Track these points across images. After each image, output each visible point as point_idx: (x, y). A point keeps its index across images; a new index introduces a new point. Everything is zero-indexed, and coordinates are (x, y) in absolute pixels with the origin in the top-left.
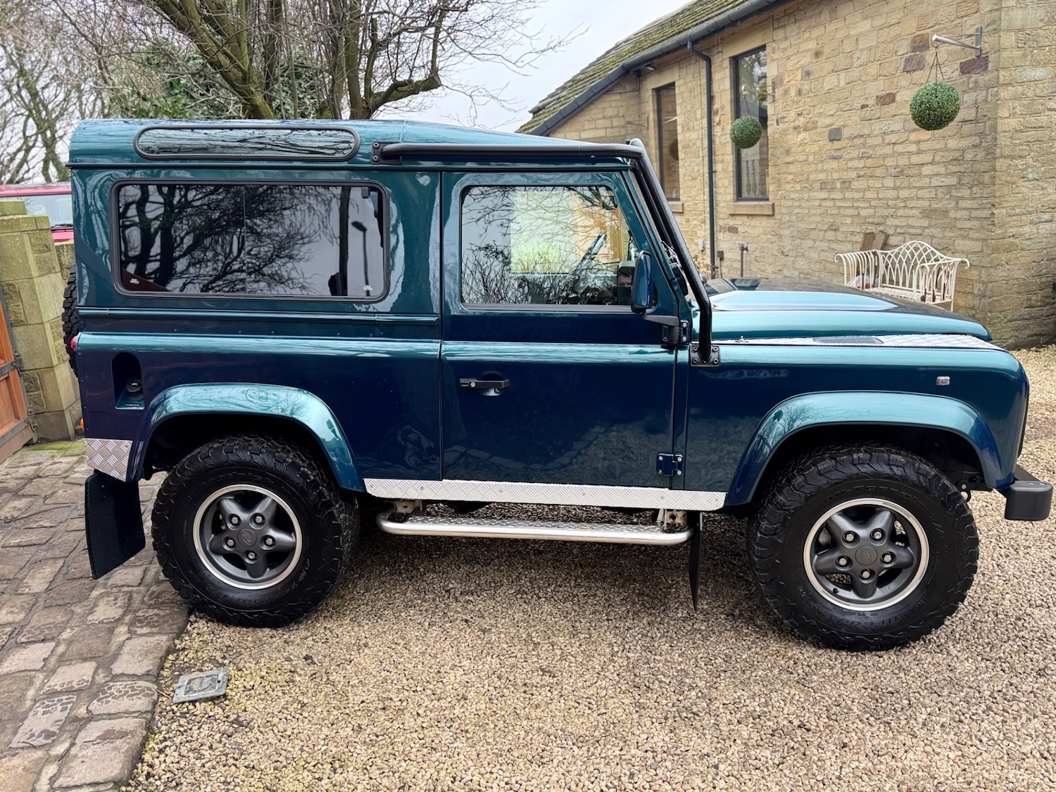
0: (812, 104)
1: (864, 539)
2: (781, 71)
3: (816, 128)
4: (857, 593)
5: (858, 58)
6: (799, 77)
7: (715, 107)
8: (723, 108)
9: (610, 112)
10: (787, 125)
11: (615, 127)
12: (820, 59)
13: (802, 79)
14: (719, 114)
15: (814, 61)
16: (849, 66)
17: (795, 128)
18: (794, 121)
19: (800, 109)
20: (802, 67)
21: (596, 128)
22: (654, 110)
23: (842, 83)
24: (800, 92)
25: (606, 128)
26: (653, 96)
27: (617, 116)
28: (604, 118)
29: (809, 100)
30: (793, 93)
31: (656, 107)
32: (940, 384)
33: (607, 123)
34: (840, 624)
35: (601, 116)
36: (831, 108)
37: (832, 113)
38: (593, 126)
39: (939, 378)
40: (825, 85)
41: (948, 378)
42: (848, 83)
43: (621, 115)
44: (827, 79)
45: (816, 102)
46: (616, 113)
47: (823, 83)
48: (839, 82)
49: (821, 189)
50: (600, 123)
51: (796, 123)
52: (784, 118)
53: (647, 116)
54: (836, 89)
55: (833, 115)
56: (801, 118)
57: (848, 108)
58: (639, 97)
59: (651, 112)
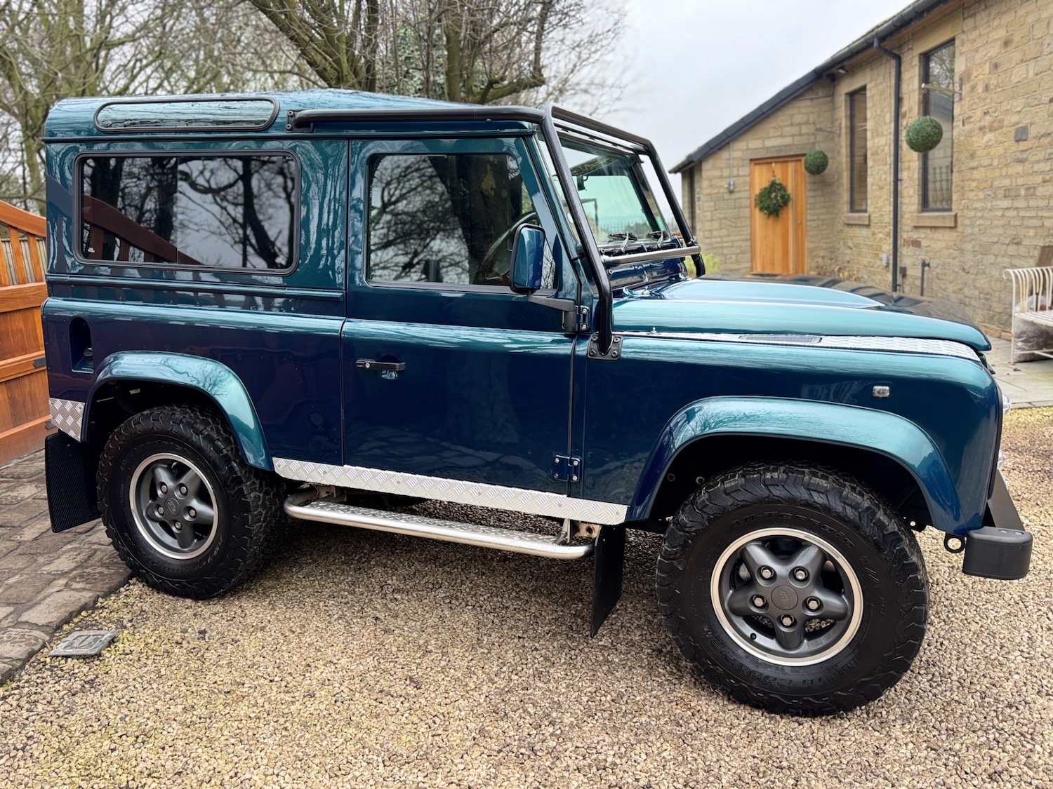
0: (999, 101)
1: (782, 577)
2: (969, 65)
3: (1002, 127)
4: (780, 643)
5: (1049, 44)
6: (987, 71)
7: (904, 109)
8: (910, 109)
9: (799, 118)
10: (972, 125)
11: (804, 134)
12: (1009, 49)
13: (990, 73)
14: (907, 116)
15: (1003, 51)
16: (1039, 54)
17: (981, 129)
18: (980, 121)
19: (987, 107)
20: (990, 58)
21: (782, 136)
22: (846, 116)
23: (1031, 75)
24: (987, 88)
25: (793, 136)
26: (846, 101)
27: (807, 123)
28: (792, 125)
29: (996, 95)
30: (980, 89)
31: (849, 113)
32: (877, 395)
33: (795, 130)
34: (751, 675)
35: (789, 122)
36: (1019, 104)
37: (1019, 109)
38: (779, 134)
39: (875, 387)
40: (1013, 77)
41: (887, 388)
42: (1037, 74)
43: (811, 121)
44: (1015, 72)
45: (1002, 98)
46: (805, 119)
47: (1011, 75)
48: (1027, 74)
49: (1005, 197)
50: (788, 130)
51: (982, 123)
52: (970, 117)
53: (839, 122)
54: (1025, 81)
55: (1019, 112)
56: (988, 118)
57: (1036, 102)
58: (832, 102)
59: (844, 119)
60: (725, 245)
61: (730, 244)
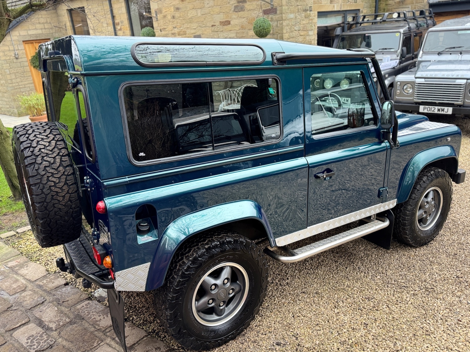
0: (182, 23)
2: (160, 6)
3: (186, 34)
5: (208, 4)
6: (173, 10)
7: (116, 21)
8: (122, 22)
9: (42, 20)
10: (167, 32)
11: (46, 29)
12: (184, 3)
13: (174, 11)
14: (120, 25)
15: (181, 3)
16: (203, 7)
17: (173, 34)
18: (172, 30)
19: (175, 25)
20: (174, 5)
21: (36, 29)
22: (69, 21)
23: (199, 14)
24: (174, 17)
25: (42, 29)
26: (67, 13)
27: (47, 23)
28: (39, 23)
29: (180, 21)
30: (169, 17)
31: (70, 19)
33: (41, 26)
36: (195, 25)
37: (195, 28)
38: (34, 28)
40: (189, 15)
42: (203, 15)
43: (49, 22)
44: (190, 12)
45: (184, 23)
46: (45, 21)
47: (187, 14)
48: (197, 14)
50: (38, 26)
51: (173, 32)
52: (165, 29)
53: (64, 23)
54: (196, 17)
55: (195, 29)
56: (176, 29)
57: (204, 26)
58: (56, 13)
60: (21, 86)
61: (24, 86)
